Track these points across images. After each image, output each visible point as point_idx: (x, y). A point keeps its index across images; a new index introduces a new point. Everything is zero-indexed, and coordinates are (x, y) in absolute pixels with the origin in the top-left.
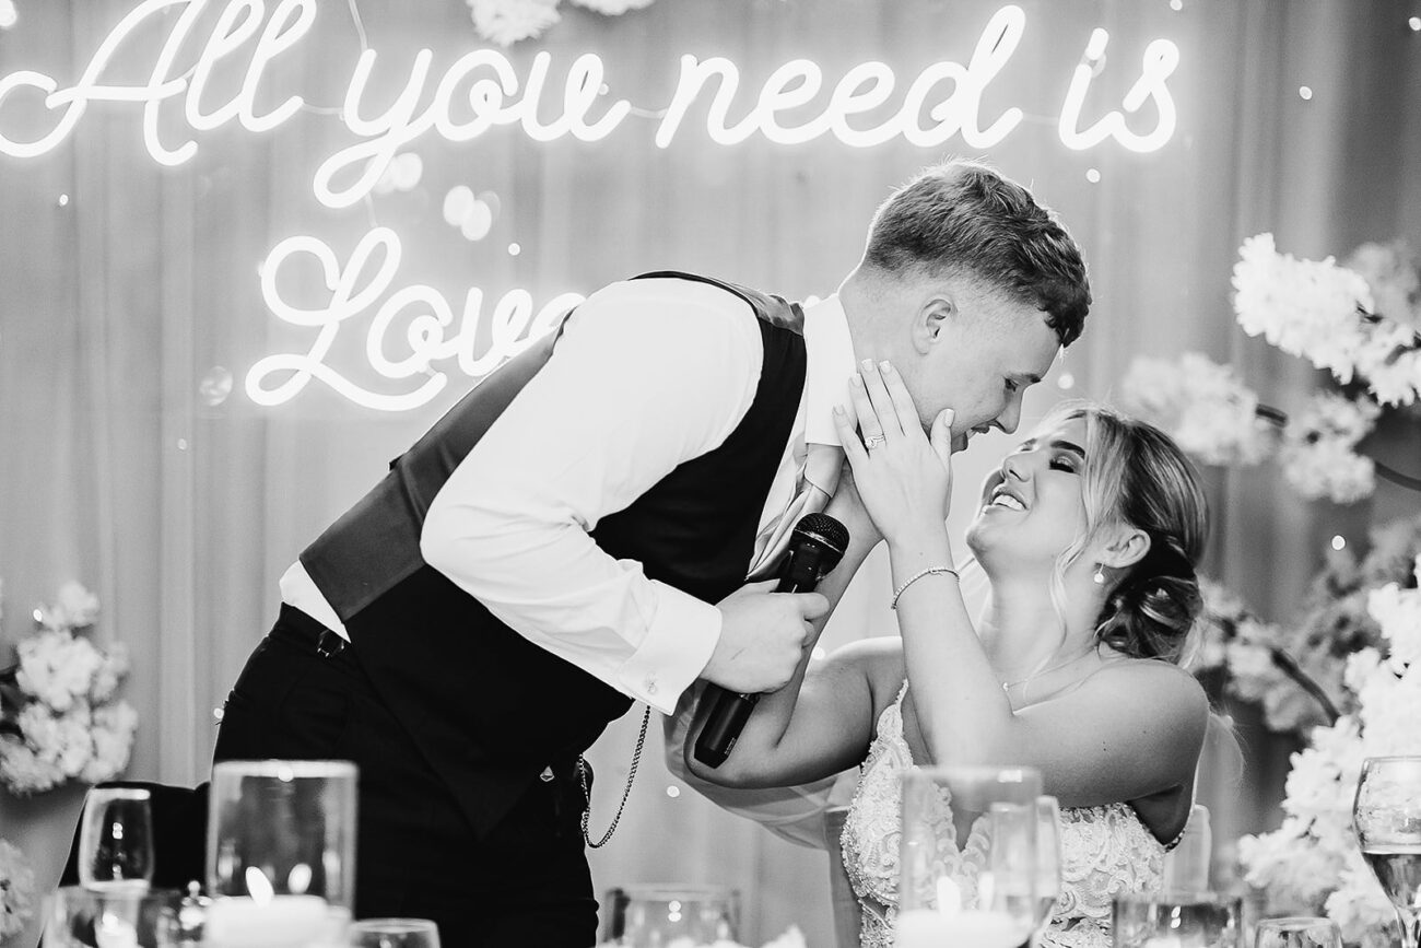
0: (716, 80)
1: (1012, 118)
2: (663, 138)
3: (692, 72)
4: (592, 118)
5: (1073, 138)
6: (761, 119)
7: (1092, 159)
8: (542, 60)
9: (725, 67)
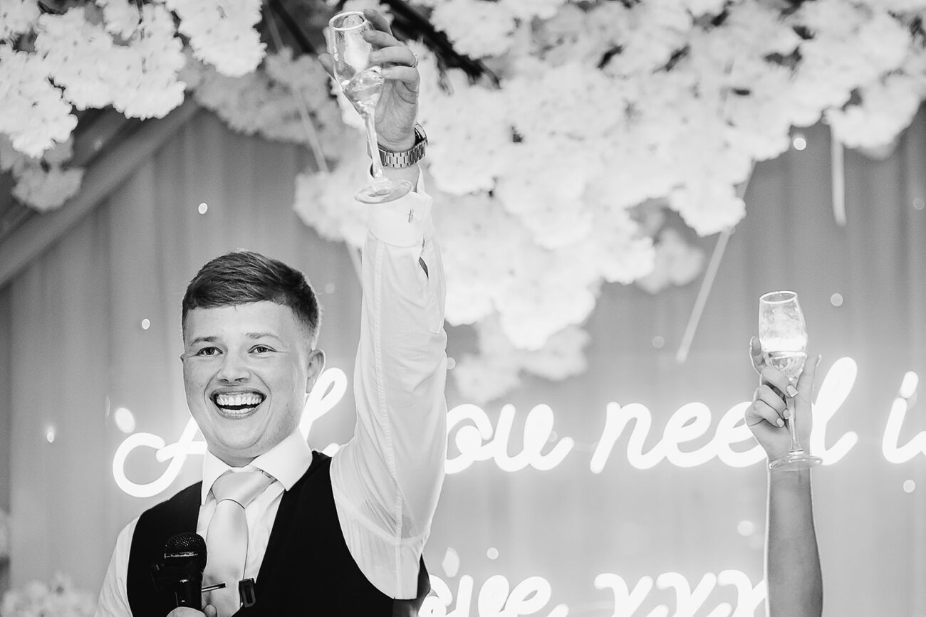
0: (633, 422)
1: (849, 441)
2: (598, 464)
3: (616, 415)
4: (546, 451)
5: (894, 453)
6: (667, 450)
7: (906, 471)
8: (508, 412)
9: (640, 412)
